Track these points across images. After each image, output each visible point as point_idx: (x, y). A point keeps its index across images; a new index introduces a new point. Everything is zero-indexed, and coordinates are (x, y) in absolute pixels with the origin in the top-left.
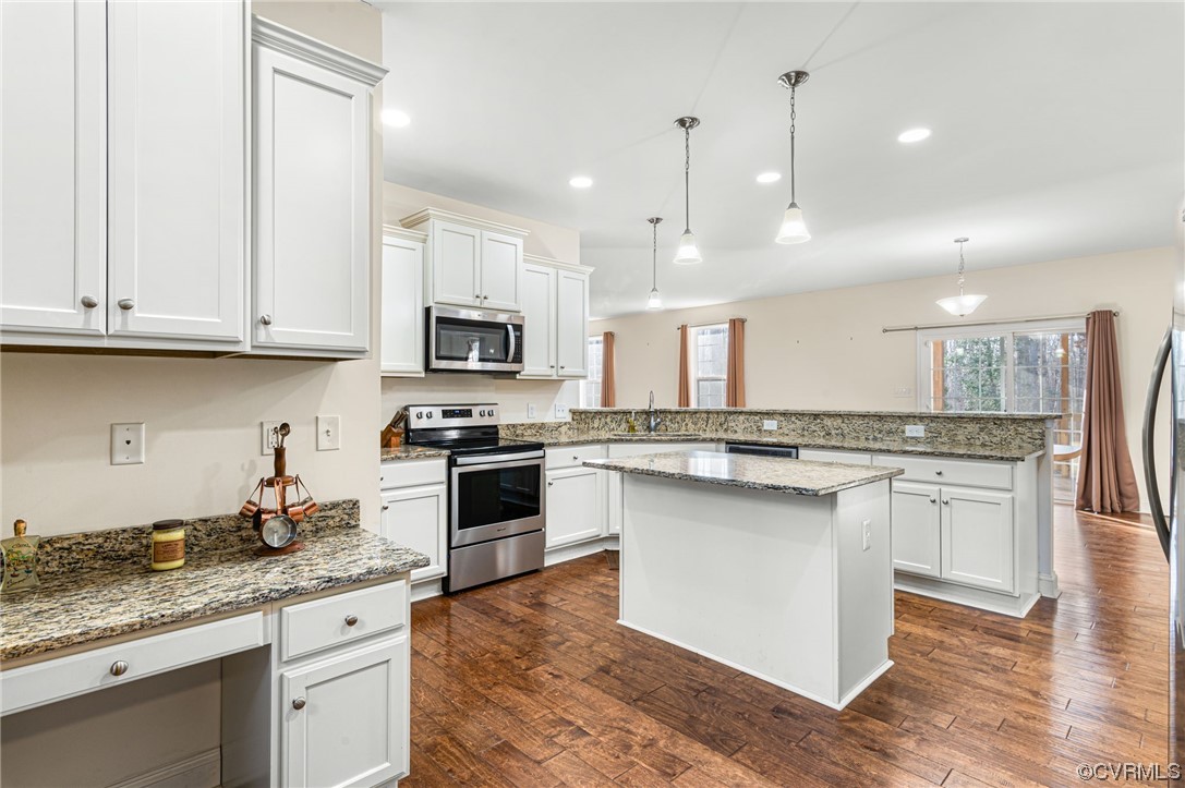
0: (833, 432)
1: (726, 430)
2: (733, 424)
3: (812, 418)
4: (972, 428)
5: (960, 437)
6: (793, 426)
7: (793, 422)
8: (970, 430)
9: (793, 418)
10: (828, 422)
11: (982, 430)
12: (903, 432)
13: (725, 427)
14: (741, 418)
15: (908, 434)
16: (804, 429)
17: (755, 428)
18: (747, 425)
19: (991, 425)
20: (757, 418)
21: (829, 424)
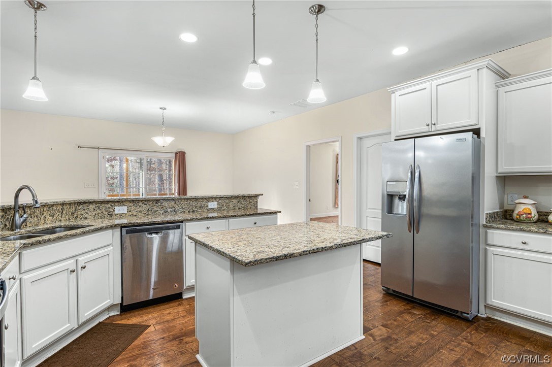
0: (169, 210)
1: (76, 218)
2: (83, 212)
3: (155, 202)
4: (235, 201)
5: (231, 206)
6: (140, 209)
7: (140, 206)
8: (234, 202)
9: (140, 204)
10: (165, 204)
11: (238, 202)
12: (207, 206)
13: (75, 216)
14: (92, 207)
15: (210, 207)
16: (148, 210)
17: (106, 213)
18: (98, 211)
19: (241, 200)
20: (109, 205)
21: (166, 205)
